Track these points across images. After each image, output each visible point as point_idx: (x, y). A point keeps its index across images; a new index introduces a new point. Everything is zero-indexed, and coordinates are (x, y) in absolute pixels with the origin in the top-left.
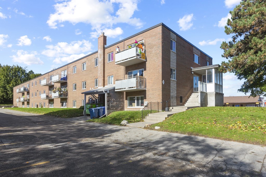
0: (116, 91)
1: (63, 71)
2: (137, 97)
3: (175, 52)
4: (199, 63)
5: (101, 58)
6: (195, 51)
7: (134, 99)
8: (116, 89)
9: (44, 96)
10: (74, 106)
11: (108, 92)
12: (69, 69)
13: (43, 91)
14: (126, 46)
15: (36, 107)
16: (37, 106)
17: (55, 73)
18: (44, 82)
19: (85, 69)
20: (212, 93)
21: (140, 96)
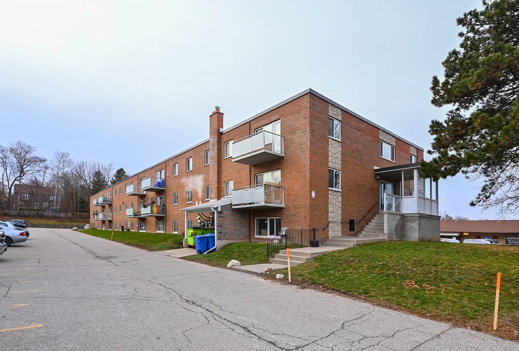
0: (233, 207)
1: (159, 172)
2: (270, 219)
3: (340, 141)
4: (393, 158)
5: (214, 150)
6: (382, 136)
7: (266, 222)
8: (235, 205)
9: (130, 212)
10: (175, 231)
11: (219, 210)
12: (168, 168)
13: (130, 204)
14: (253, 131)
15: (120, 230)
16: (123, 227)
17: (147, 175)
18: (130, 189)
19: (191, 168)
20: (412, 215)
21: (275, 218)
